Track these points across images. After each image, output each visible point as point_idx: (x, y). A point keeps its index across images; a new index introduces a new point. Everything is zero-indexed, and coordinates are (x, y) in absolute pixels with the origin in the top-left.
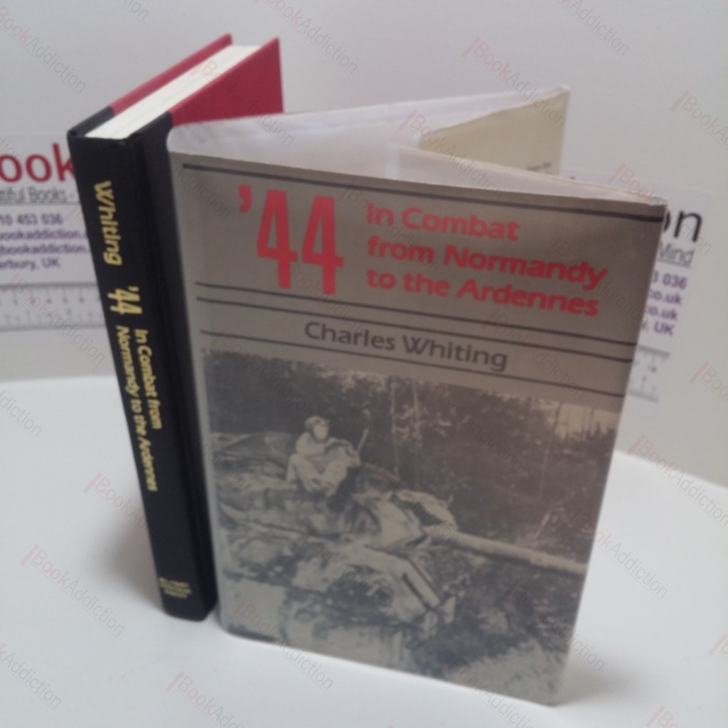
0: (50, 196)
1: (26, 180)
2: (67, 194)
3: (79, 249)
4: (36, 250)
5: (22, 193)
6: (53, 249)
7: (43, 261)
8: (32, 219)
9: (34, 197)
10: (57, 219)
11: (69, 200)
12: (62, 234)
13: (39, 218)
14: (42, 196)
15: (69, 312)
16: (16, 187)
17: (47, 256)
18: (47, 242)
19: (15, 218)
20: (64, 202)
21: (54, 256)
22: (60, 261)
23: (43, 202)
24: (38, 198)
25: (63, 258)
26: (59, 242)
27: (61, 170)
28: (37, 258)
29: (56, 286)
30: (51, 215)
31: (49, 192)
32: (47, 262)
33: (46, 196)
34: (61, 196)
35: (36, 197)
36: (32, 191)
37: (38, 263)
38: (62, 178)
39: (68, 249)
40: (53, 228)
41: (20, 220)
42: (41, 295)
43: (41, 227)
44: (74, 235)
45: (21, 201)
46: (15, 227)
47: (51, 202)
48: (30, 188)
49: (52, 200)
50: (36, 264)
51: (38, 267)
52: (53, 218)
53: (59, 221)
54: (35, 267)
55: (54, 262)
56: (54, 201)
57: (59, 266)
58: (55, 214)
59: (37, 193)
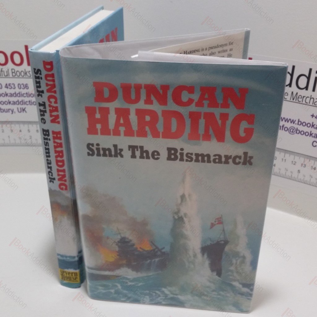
0: (22, 74)
1: (10, 65)
4: (14, 103)
5: (8, 71)
6: (23, 103)
7: (18, 109)
8: (13, 86)
9: (14, 74)
12: (28, 95)
13: (16, 86)
14: (18, 74)
15: (31, 137)
16: (5, 68)
17: (20, 106)
18: (20, 99)
19: (4, 86)
21: (24, 106)
22: (26, 110)
23: (19, 77)
24: (16, 74)
26: (26, 99)
28: (15, 107)
29: (24, 123)
30: (23, 84)
31: (22, 71)
32: (20, 111)
33: (20, 74)
34: (28, 73)
35: (15, 74)
36: (13, 71)
37: (15, 110)
38: (29, 64)
39: (31, 103)
40: (24, 91)
41: (6, 87)
42: (16, 127)
43: (17, 90)
45: (7, 76)
46: (4, 90)
47: (23, 77)
48: (12, 69)
49: (24, 76)
50: (14, 111)
51: (15, 112)
52: (24, 86)
53: (27, 87)
54: (14, 113)
55: (24, 110)
56: (25, 77)
57: (26, 112)
58: (25, 84)
59: (16, 72)
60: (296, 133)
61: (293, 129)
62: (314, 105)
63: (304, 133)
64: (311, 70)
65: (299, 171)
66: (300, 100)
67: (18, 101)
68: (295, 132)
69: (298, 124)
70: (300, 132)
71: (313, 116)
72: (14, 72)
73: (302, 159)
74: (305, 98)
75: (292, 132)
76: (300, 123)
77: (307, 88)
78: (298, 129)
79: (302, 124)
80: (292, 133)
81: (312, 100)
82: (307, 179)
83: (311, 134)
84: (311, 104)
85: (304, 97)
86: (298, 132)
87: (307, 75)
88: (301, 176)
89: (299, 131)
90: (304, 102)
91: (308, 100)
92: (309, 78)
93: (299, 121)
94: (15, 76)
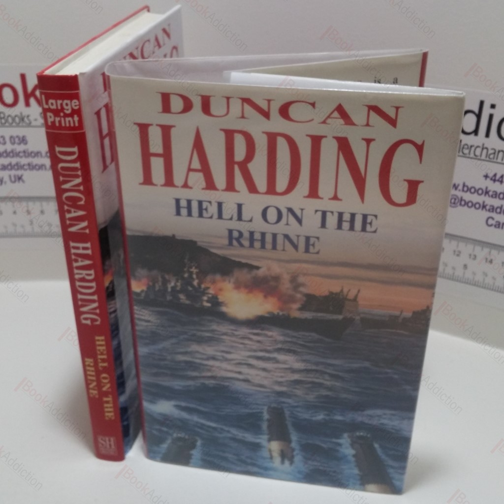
0: (17, 120)
2: (31, 118)
3: (41, 167)
4: (4, 168)
6: (19, 167)
7: (10, 176)
10: (23, 140)
11: (34, 123)
12: (27, 154)
13: (7, 139)
14: (10, 120)
17: (13, 173)
18: (14, 161)
20: (29, 125)
21: (19, 173)
22: (24, 178)
23: (11, 125)
24: (7, 121)
25: (27, 175)
26: (24, 161)
27: (27, 97)
28: (5, 174)
30: (17, 137)
31: (16, 116)
32: (13, 179)
33: (14, 120)
34: (26, 119)
35: (5, 121)
37: (6, 179)
38: (27, 104)
39: (32, 167)
40: (20, 148)
42: (8, 207)
43: (9, 147)
44: (37, 154)
47: (18, 125)
49: (19, 123)
50: (4, 180)
51: (5, 183)
52: (19, 139)
53: (25, 142)
54: (3, 183)
55: (20, 178)
56: (21, 124)
57: (23, 181)
58: (21, 135)
59: (6, 117)
60: (461, 204)
61: (455, 199)
62: (488, 159)
63: (474, 205)
64: (482, 103)
65: (465, 266)
66: (466, 151)
67: (10, 164)
68: (459, 204)
69: (463, 190)
70: (466, 204)
71: (486, 177)
72: (4, 118)
73: (470, 247)
74: (473, 149)
75: (454, 203)
76: (465, 189)
77: (476, 132)
78: (464, 198)
79: (469, 190)
80: (453, 205)
81: (485, 151)
82: (479, 278)
83: (484, 207)
84: (483, 157)
85: (471, 146)
86: (463, 203)
87: (477, 111)
88: (468, 275)
89: (465, 201)
90: (472, 155)
91: (478, 151)
92: (479, 116)
93: (464, 185)
94: (5, 123)
